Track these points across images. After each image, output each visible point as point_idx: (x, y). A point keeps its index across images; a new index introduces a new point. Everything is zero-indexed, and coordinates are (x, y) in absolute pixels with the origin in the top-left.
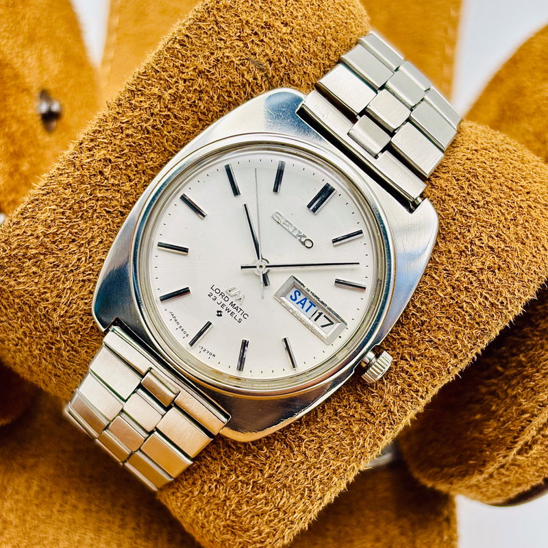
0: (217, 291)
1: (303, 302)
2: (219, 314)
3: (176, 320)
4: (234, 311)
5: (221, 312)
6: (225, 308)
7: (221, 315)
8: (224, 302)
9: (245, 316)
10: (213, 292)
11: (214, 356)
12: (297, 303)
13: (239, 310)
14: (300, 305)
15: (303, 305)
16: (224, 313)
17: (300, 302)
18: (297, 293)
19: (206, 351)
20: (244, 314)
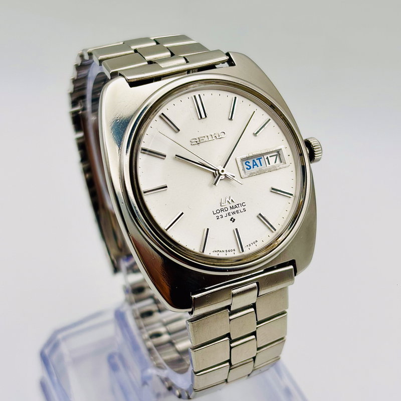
0: (218, 211)
1: (255, 164)
2: (233, 220)
3: (221, 251)
4: (236, 209)
5: (232, 218)
6: (231, 214)
7: (234, 220)
8: (227, 212)
9: (244, 204)
10: (217, 215)
11: (256, 241)
12: (253, 168)
13: (237, 206)
14: (255, 167)
15: (256, 165)
16: (234, 216)
17: (254, 165)
18: (247, 163)
19: (251, 245)
20: (242, 205)
